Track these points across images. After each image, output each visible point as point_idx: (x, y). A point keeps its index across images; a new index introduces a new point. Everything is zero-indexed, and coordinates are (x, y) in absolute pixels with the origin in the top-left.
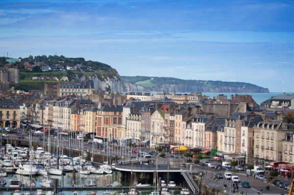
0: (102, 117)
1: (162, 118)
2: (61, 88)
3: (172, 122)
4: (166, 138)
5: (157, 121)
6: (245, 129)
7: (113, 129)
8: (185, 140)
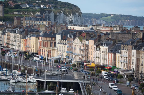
0: (42, 41)
1: (81, 43)
2: (26, 20)
3: (87, 45)
4: (83, 57)
5: (78, 45)
6: (134, 51)
7: (49, 50)
8: (95, 59)
